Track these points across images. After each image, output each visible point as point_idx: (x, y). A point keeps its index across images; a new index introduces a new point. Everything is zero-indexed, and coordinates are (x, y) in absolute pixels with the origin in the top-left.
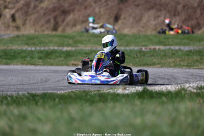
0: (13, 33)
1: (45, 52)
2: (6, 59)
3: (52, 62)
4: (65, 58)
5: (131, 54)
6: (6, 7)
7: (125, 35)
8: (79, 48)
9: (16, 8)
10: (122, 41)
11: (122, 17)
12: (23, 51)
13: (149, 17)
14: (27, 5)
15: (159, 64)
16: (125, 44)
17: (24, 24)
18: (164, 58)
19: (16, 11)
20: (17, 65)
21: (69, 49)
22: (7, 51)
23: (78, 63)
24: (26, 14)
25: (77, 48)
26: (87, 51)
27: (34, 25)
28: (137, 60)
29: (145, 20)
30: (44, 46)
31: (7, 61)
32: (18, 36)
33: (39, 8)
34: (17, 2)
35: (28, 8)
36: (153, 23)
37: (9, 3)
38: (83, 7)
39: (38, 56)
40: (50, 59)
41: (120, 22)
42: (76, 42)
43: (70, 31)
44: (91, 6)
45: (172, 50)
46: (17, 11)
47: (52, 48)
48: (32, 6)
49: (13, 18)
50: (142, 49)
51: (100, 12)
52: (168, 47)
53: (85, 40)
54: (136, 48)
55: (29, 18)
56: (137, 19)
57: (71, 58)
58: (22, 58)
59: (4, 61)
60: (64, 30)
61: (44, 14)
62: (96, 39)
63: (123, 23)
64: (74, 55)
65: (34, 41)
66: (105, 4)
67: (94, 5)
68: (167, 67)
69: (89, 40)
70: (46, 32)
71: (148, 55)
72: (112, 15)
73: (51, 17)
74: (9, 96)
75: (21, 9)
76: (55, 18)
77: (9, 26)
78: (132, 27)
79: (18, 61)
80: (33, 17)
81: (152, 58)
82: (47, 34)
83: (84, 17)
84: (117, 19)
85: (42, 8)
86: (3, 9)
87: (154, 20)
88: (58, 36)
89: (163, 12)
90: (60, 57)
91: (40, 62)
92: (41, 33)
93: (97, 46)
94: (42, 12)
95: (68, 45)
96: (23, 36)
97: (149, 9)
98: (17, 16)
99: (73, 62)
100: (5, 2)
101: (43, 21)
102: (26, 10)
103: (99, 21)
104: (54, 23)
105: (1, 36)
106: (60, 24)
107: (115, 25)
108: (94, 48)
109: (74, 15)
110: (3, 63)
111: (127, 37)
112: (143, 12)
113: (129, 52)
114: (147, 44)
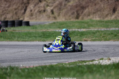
0: (51, 21)
2: (43, 38)
4: (80, 36)
6: (48, 6)
8: (90, 29)
9: (54, 6)
11: (118, 9)
12: (55, 32)
14: (61, 4)
16: (118, 26)
17: (59, 15)
21: (84, 30)
22: (45, 33)
23: (88, 39)
24: (60, 9)
26: (94, 32)
27: (65, 16)
31: (44, 39)
32: (54, 23)
33: (67, 6)
34: (55, 3)
37: (49, 3)
38: (94, 4)
41: (116, 12)
42: (89, 26)
43: (86, 19)
44: (99, 3)
46: (55, 8)
47: (74, 30)
48: (63, 4)
49: (52, 12)
51: (104, 7)
53: (94, 24)
55: (61, 12)
57: (83, 36)
58: (54, 37)
59: (43, 39)
60: (83, 19)
61: (71, 9)
62: (101, 24)
63: (118, 13)
64: (86, 34)
65: (63, 26)
66: (107, 2)
67: (100, 3)
69: (97, 24)
70: (72, 20)
72: (111, 8)
73: (75, 11)
75: (57, 6)
76: (77, 11)
77: (49, 17)
79: (51, 39)
80: (64, 11)
82: (72, 21)
83: (94, 10)
84: (114, 11)
85: (69, 6)
86: (46, 7)
88: (79, 22)
90: (77, 35)
92: (69, 21)
93: (102, 28)
94: (69, 8)
95: (84, 28)
96: (57, 22)
98: (54, 10)
99: (85, 39)
100: (47, 2)
101: (70, 13)
102: (60, 7)
103: (104, 13)
104: (77, 14)
105: (44, 23)
106: (80, 14)
107: (113, 14)
108: (100, 29)
109: (88, 9)
110: (41, 40)
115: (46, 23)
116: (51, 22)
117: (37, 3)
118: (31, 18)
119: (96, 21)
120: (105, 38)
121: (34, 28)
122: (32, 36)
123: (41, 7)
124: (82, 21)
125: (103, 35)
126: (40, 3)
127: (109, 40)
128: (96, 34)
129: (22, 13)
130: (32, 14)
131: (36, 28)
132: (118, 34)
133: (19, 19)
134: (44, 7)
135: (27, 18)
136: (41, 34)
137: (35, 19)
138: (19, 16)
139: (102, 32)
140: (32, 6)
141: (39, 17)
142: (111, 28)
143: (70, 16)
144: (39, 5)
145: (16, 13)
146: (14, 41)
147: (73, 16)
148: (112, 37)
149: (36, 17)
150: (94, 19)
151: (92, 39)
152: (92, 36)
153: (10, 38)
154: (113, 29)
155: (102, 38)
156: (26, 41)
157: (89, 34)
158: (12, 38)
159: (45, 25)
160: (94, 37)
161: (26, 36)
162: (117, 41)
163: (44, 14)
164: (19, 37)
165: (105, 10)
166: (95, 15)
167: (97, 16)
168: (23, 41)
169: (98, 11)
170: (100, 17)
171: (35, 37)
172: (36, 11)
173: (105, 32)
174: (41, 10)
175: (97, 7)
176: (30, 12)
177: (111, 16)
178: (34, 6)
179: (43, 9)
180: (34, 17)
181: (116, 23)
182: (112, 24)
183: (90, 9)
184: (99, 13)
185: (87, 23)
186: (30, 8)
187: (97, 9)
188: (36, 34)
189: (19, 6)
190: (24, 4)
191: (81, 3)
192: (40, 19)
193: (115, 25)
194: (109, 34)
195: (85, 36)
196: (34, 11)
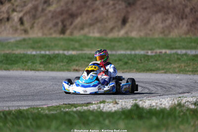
0: (19, 36)
1: (47, 57)
2: (6, 64)
3: (53, 67)
4: (67, 63)
5: (135, 59)
6: (14, 10)
7: (131, 39)
8: (84, 52)
9: (24, 11)
10: (128, 45)
11: (130, 20)
12: (25, 55)
13: (156, 20)
14: (35, 8)
15: (163, 69)
16: (131, 47)
17: (32, 27)
18: (169, 63)
19: (24, 15)
20: (17, 70)
21: (74, 53)
22: (8, 56)
24: (34, 17)
26: (91, 56)
27: (42, 28)
28: (141, 65)
29: (152, 23)
30: (49, 50)
31: (7, 66)
32: (24, 40)
33: (46, 12)
34: (25, 5)
36: (160, 25)
37: (17, 6)
38: (91, 10)
39: (40, 61)
40: (52, 63)
41: (128, 25)
42: (83, 46)
43: (78, 35)
44: (99, 9)
45: (178, 54)
47: (57, 52)
48: (40, 9)
49: (21, 21)
50: (148, 53)
51: (107, 15)
52: (174, 51)
53: (91, 44)
54: (142, 52)
55: (37, 21)
56: (145, 22)
57: (72, 63)
58: (23, 63)
59: (5, 66)
60: (72, 33)
61: (52, 17)
62: (102, 43)
63: (130, 26)
64: (77, 60)
65: (39, 45)
66: (113, 7)
67: (101, 8)
68: (172, 73)
69: (95, 44)
70: (54, 36)
71: (152, 60)
72: (119, 18)
73: (59, 20)
75: (29, 12)
76: (63, 22)
77: (16, 30)
78: (140, 31)
79: (18, 67)
80: (41, 20)
81: (157, 63)
82: (54, 38)
83: (92, 20)
84: (124, 21)
85: (50, 11)
86: (10, 12)
87: (162, 23)
88: (65, 40)
89: (171, 15)
90: (62, 62)
91: (41, 67)
92: (49, 37)
94: (50, 15)
95: (73, 49)
96: (30, 39)
97: (157, 12)
98: (25, 19)
99: (75, 67)
100: (13, 5)
101: (50, 25)
102: (34, 13)
103: (106, 24)
104: (62, 26)
106: (68, 27)
107: (122, 28)
109: (82, 18)
110: (3, 68)
111: (133, 41)
112: (150, 15)
113: (133, 57)
114: (154, 47)
115: (10, 39)
116: (18, 39)
119: (95, 39)
123: (3, 12)
124: (71, 37)
126: (1, 6)
132: (130, 61)
134: (8, 12)
136: (3, 58)
142: (118, 50)
143: (50, 29)
147: (55, 28)
148: (120, 66)
150: (91, 35)
154: (123, 52)
157: (82, 60)
159: (8, 43)
162: (129, 72)
163: (8, 25)
165: (109, 21)
166: (92, 28)
167: (96, 31)
169: (97, 22)
170: (100, 32)
174: (3, 18)
175: (96, 14)
177: (119, 31)
179: (5, 16)
181: (127, 43)
182: (119, 44)
183: (84, 19)
184: (99, 24)
185: (78, 41)
187: (96, 18)
191: (70, 7)
193: (125, 46)
195: (76, 63)
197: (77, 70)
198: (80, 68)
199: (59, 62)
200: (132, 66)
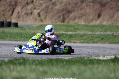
0: (38, 23)
4: (69, 38)
5: (107, 37)
6: (35, 8)
7: (104, 26)
8: (77, 33)
9: (41, 9)
10: (102, 29)
11: (103, 15)
13: (118, 15)
14: (47, 7)
16: (104, 30)
17: (45, 18)
21: (71, 33)
24: (47, 12)
25: (76, 33)
26: (82, 35)
27: (51, 19)
28: (111, 40)
29: (116, 17)
30: (57, 31)
32: (42, 25)
33: (54, 9)
34: (41, 6)
35: (47, 9)
37: (37, 6)
38: (80, 9)
41: (101, 18)
42: (75, 29)
43: (72, 23)
44: (84, 8)
46: (41, 11)
48: (50, 8)
49: (39, 14)
50: (114, 34)
51: (89, 12)
53: (81, 28)
54: (111, 33)
55: (48, 15)
56: (111, 16)
57: (72, 39)
60: (68, 22)
61: (57, 13)
62: (87, 28)
63: (103, 18)
66: (93, 7)
67: (86, 8)
69: (83, 28)
70: (58, 23)
71: (118, 37)
72: (96, 13)
73: (61, 15)
74: (37, 60)
75: (44, 9)
76: (63, 15)
77: (36, 20)
78: (108, 21)
80: (50, 14)
82: (59, 25)
83: (80, 15)
84: (99, 16)
85: (56, 9)
86: (33, 10)
88: (65, 26)
90: (66, 38)
92: (55, 24)
93: (88, 32)
94: (56, 11)
95: (71, 31)
96: (45, 25)
98: (41, 13)
99: (73, 41)
100: (34, 5)
101: (56, 17)
102: (47, 10)
103: (89, 17)
104: (63, 18)
105: (32, 25)
106: (66, 18)
107: (98, 19)
108: (86, 33)
109: (74, 13)
111: (105, 27)
112: (114, 12)
113: (106, 35)
114: (117, 31)
115: (33, 25)
116: (38, 25)
117: (24, 6)
118: (18, 20)
119: (82, 25)
120: (93, 41)
121: (22, 30)
122: (23, 36)
123: (28, 9)
124: (69, 24)
125: (91, 38)
126: (27, 6)
127: (96, 43)
128: (84, 37)
129: (10, 15)
130: (19, 16)
131: (25, 29)
132: (105, 38)
133: (6, 20)
134: (31, 10)
135: (14, 20)
137: (22, 21)
138: (6, 18)
139: (89, 36)
140: (19, 8)
141: (26, 19)
142: (97, 32)
143: (56, 19)
144: (26, 7)
145: (4, 15)
146: (7, 40)
147: (59, 19)
148: (99, 40)
149: (23, 19)
150: (80, 23)
151: (80, 41)
152: (80, 39)
153: (2, 37)
155: (90, 41)
156: (18, 41)
157: (77, 37)
158: (4, 37)
159: (32, 27)
160: (82, 40)
161: (17, 36)
162: (105, 44)
163: (31, 17)
164: (11, 37)
165: (90, 15)
166: (80, 19)
167: (82, 21)
168: (15, 41)
169: (83, 16)
170: (85, 22)
171: (26, 37)
172: (23, 13)
173: (92, 35)
174: (29, 13)
175: (83, 11)
176: (17, 14)
177: (96, 21)
178: (21, 8)
179: (30, 11)
180: (21, 19)
181: (101, 28)
182: (97, 28)
183: (76, 14)
184: (84, 17)
186: (17, 10)
187: (83, 14)
188: (27, 34)
189: (7, 8)
190: (12, 6)
191: (68, 7)
192: (26, 21)
193: (100, 29)
194: (96, 38)
195: (74, 38)
196: (22, 13)
197: (75, 42)
198: (77, 41)
199: (64, 38)
200: (106, 40)
